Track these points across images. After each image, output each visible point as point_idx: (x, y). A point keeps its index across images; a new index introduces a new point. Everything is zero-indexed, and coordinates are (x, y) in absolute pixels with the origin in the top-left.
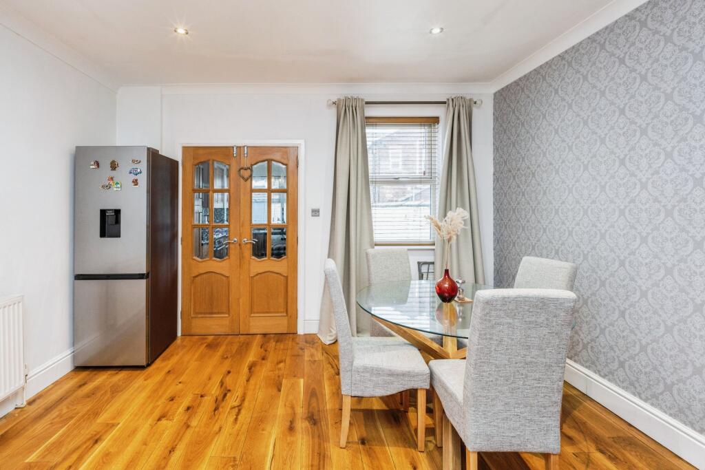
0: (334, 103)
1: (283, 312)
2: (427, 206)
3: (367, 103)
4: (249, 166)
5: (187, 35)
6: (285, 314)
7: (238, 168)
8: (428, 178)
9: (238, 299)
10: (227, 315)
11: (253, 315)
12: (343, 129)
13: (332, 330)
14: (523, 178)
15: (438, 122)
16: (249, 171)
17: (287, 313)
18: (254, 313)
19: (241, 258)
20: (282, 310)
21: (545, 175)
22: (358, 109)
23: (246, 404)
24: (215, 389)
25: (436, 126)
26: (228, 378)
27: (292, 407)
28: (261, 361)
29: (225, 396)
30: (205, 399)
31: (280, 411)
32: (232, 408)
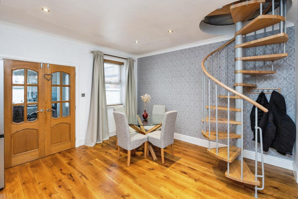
0: (93, 52)
1: (69, 140)
2: (119, 91)
3: (104, 54)
4: (50, 73)
5: (49, 12)
6: (69, 141)
7: (44, 74)
8: (120, 82)
9: (44, 139)
10: (37, 149)
11: (52, 145)
12: (96, 63)
13: (94, 141)
14: (147, 84)
16: (50, 76)
17: (70, 140)
18: (53, 144)
19: (46, 118)
20: (68, 139)
21: (153, 84)
22: (102, 56)
23: (84, 173)
24: (63, 177)
25: (122, 66)
26: (64, 171)
27: (103, 166)
28: (71, 161)
29: (71, 176)
30: (63, 181)
31: (100, 169)
32: (80, 177)
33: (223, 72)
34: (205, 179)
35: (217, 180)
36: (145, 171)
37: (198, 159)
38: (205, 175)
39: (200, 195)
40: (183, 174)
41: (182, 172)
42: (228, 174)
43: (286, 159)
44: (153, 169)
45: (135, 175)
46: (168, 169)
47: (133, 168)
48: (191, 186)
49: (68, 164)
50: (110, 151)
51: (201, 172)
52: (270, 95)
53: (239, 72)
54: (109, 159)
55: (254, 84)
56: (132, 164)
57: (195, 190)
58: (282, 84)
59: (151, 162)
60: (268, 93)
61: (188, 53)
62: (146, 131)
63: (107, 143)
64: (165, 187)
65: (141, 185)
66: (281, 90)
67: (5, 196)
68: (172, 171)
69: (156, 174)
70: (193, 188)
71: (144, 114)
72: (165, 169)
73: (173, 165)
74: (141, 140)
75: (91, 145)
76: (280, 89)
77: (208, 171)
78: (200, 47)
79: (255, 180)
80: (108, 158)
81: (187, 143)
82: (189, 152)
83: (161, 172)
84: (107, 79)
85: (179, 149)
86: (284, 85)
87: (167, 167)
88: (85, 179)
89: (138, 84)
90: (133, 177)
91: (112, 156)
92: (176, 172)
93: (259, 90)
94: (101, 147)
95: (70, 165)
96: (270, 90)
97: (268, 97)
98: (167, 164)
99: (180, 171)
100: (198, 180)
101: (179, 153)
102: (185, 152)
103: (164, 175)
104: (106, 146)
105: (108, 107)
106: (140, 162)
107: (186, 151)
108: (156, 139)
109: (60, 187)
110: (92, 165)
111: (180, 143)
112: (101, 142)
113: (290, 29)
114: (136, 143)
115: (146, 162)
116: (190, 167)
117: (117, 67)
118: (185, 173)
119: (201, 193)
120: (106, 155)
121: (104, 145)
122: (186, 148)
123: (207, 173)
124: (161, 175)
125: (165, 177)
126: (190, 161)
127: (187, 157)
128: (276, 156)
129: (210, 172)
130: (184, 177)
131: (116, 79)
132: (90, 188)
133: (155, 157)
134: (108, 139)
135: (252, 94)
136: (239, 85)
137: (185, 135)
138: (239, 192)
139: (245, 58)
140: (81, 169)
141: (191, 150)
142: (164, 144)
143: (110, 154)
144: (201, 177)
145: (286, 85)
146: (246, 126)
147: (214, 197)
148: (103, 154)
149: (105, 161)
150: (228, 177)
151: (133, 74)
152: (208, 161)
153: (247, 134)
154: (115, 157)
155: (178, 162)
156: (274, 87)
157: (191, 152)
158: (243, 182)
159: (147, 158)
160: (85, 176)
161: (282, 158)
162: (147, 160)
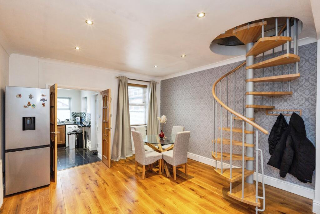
0: (118, 77)
2: (143, 112)
3: (128, 79)
5: (80, 50)
8: (144, 104)
14: (169, 106)
15: (147, 87)
21: (175, 106)
22: (126, 81)
23: (106, 181)
24: (90, 182)
25: (146, 88)
26: (91, 178)
27: (122, 177)
28: (98, 171)
29: (96, 182)
30: (90, 185)
31: (120, 179)
32: (103, 183)
33: (241, 93)
34: (211, 197)
35: (222, 200)
36: (157, 185)
37: (211, 179)
38: (212, 194)
39: (201, 209)
40: (191, 191)
41: (190, 189)
42: (230, 193)
43: (307, 187)
44: (164, 184)
45: (148, 187)
46: (178, 185)
47: (147, 182)
48: (194, 201)
49: (95, 173)
50: (131, 166)
51: (209, 191)
52: (290, 117)
53: (250, 93)
54: (128, 173)
55: (272, 105)
56: (147, 178)
57: (197, 205)
58: (304, 106)
59: (164, 178)
60: (288, 115)
61: (206, 74)
62: (163, 149)
63: (130, 160)
64: (170, 199)
65: (149, 195)
66: (303, 112)
67: (50, 190)
68: (181, 188)
69: (166, 188)
70: (196, 203)
71: (161, 134)
72: (175, 185)
73: (184, 183)
74: (155, 157)
75: (116, 159)
76: (301, 111)
77: (216, 191)
78: (218, 68)
79: (256, 201)
80: (128, 171)
81: (206, 165)
82: (205, 173)
83: (171, 187)
84: (131, 102)
85: (195, 169)
86: (306, 106)
87: (178, 183)
88: (106, 185)
89: (161, 105)
90: (145, 188)
91: (131, 170)
92: (184, 188)
93: (279, 112)
94: (124, 162)
95: (97, 174)
96: (290, 113)
97: (288, 120)
98: (178, 181)
99: (189, 188)
100: (203, 197)
101: (194, 172)
102: (200, 173)
103: (173, 189)
104: (129, 161)
105: (131, 127)
106: (155, 177)
107: (201, 171)
108: (170, 157)
109: (87, 188)
110: (114, 175)
111: (198, 164)
112: (125, 158)
113: (312, 45)
114: (151, 159)
115: (160, 178)
116: (199, 186)
117: (141, 90)
118: (193, 190)
119: (202, 208)
120: (127, 169)
121: (127, 160)
122: (203, 169)
123: (215, 193)
124: (170, 189)
125: (173, 191)
126: (201, 181)
127: (200, 177)
128: (296, 183)
129: (219, 192)
130: (191, 193)
131: (140, 101)
132: (108, 192)
133: (168, 174)
134: (132, 156)
135: (271, 116)
136: (249, 107)
137: (203, 156)
138: (241, 211)
139: (255, 80)
140: (105, 178)
141: (207, 171)
142: (176, 162)
143: (131, 168)
144: (207, 195)
145: (308, 106)
146: (265, 150)
147: (213, 212)
148: (125, 168)
149: (125, 173)
150: (230, 196)
151: (156, 96)
152: (220, 182)
153: (266, 158)
154: (133, 171)
155: (190, 180)
156: (295, 109)
157: (207, 173)
158: (244, 202)
159: (162, 175)
160: (106, 183)
161: (303, 185)
162: (161, 176)
